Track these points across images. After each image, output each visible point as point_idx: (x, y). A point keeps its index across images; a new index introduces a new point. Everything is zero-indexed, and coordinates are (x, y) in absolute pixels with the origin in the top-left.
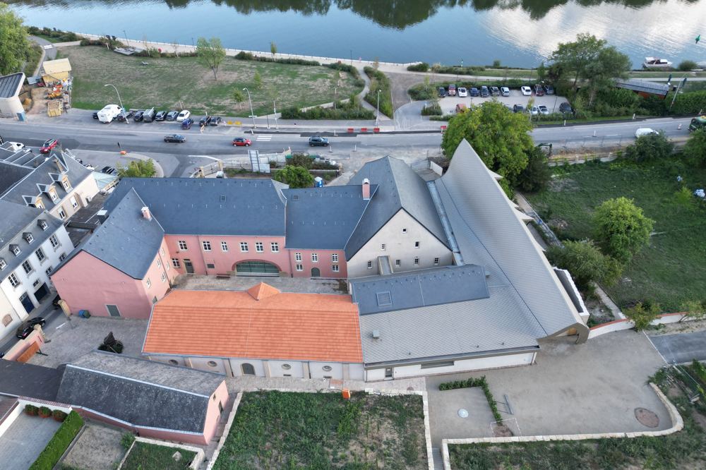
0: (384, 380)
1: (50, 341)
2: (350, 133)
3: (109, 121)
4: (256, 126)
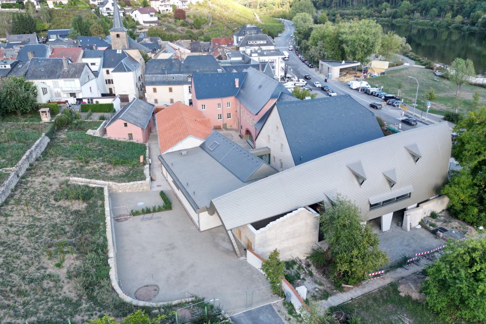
4: (415, 114)
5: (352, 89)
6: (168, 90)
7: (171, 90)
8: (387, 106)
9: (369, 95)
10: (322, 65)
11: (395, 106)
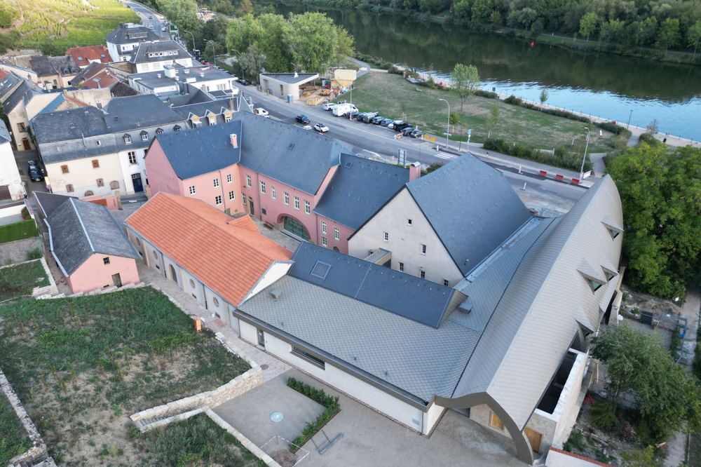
0: (255, 346)
1: (122, 210)
2: (542, 176)
3: (339, 115)
4: (448, 146)
5: (337, 116)
6: (91, 165)
7: (96, 164)
8: (405, 138)
9: (366, 123)
10: (266, 81)
11: (413, 137)
